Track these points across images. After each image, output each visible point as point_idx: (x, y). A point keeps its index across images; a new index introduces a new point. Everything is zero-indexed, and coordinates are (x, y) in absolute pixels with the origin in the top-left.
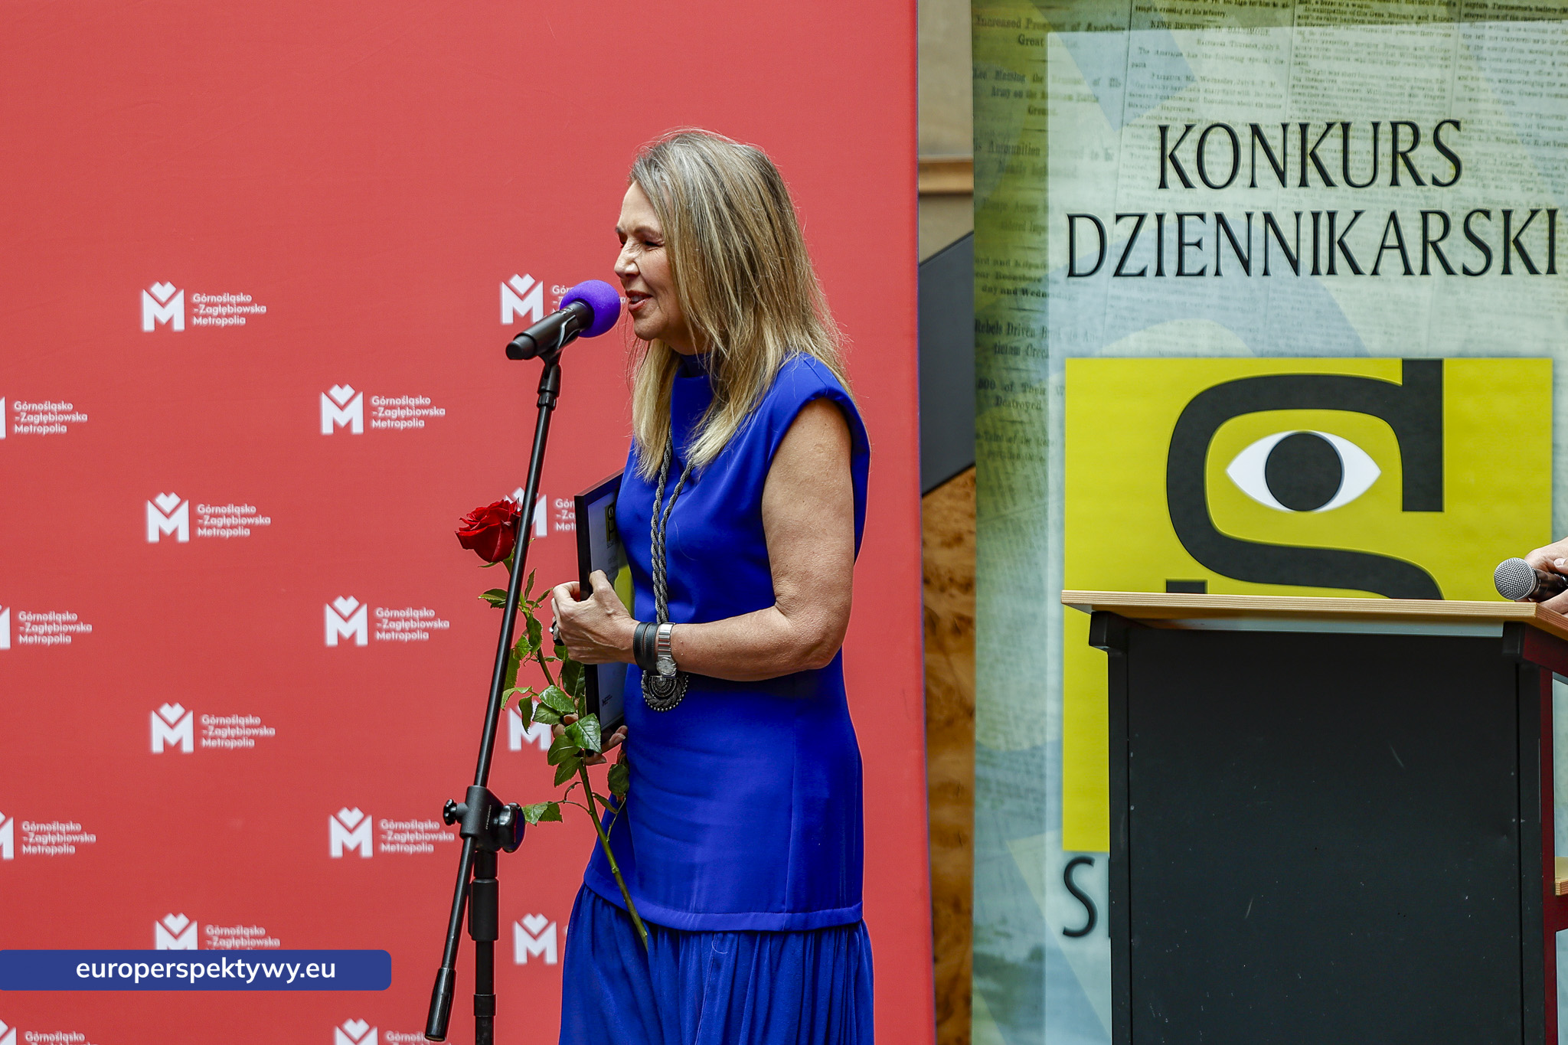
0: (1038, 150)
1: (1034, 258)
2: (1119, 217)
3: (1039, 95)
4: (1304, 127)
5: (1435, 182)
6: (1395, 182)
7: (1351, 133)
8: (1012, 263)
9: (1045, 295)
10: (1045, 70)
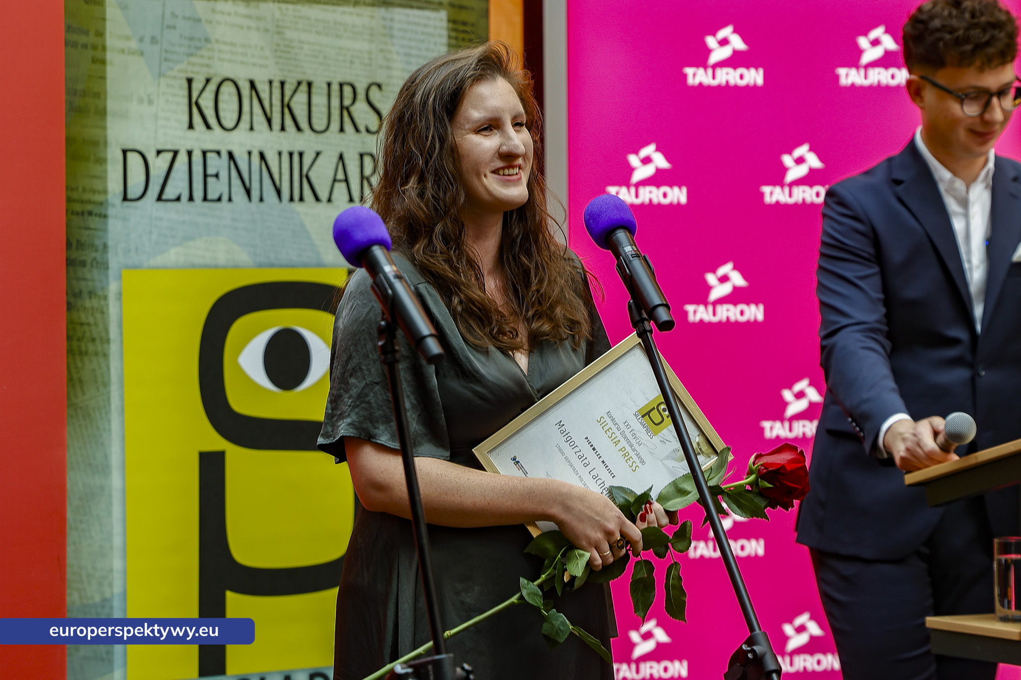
0: (99, 94)
1: (97, 185)
2: (159, 152)
3: (100, 48)
4: (282, 84)
5: (368, 131)
6: (342, 130)
7: (314, 90)
8: (80, 189)
9: (106, 216)
10: (104, 27)
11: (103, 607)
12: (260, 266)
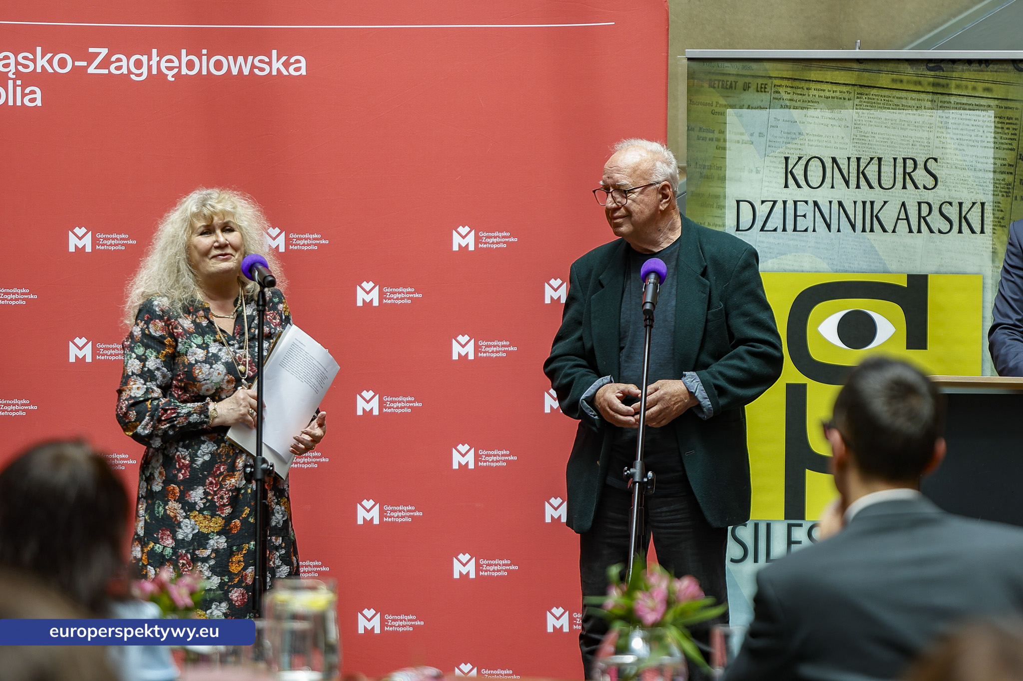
0: (721, 167)
1: (718, 221)
2: (763, 202)
3: (722, 140)
4: (858, 159)
5: (925, 188)
6: (904, 187)
7: (883, 163)
10: (725, 128)
12: (837, 271)
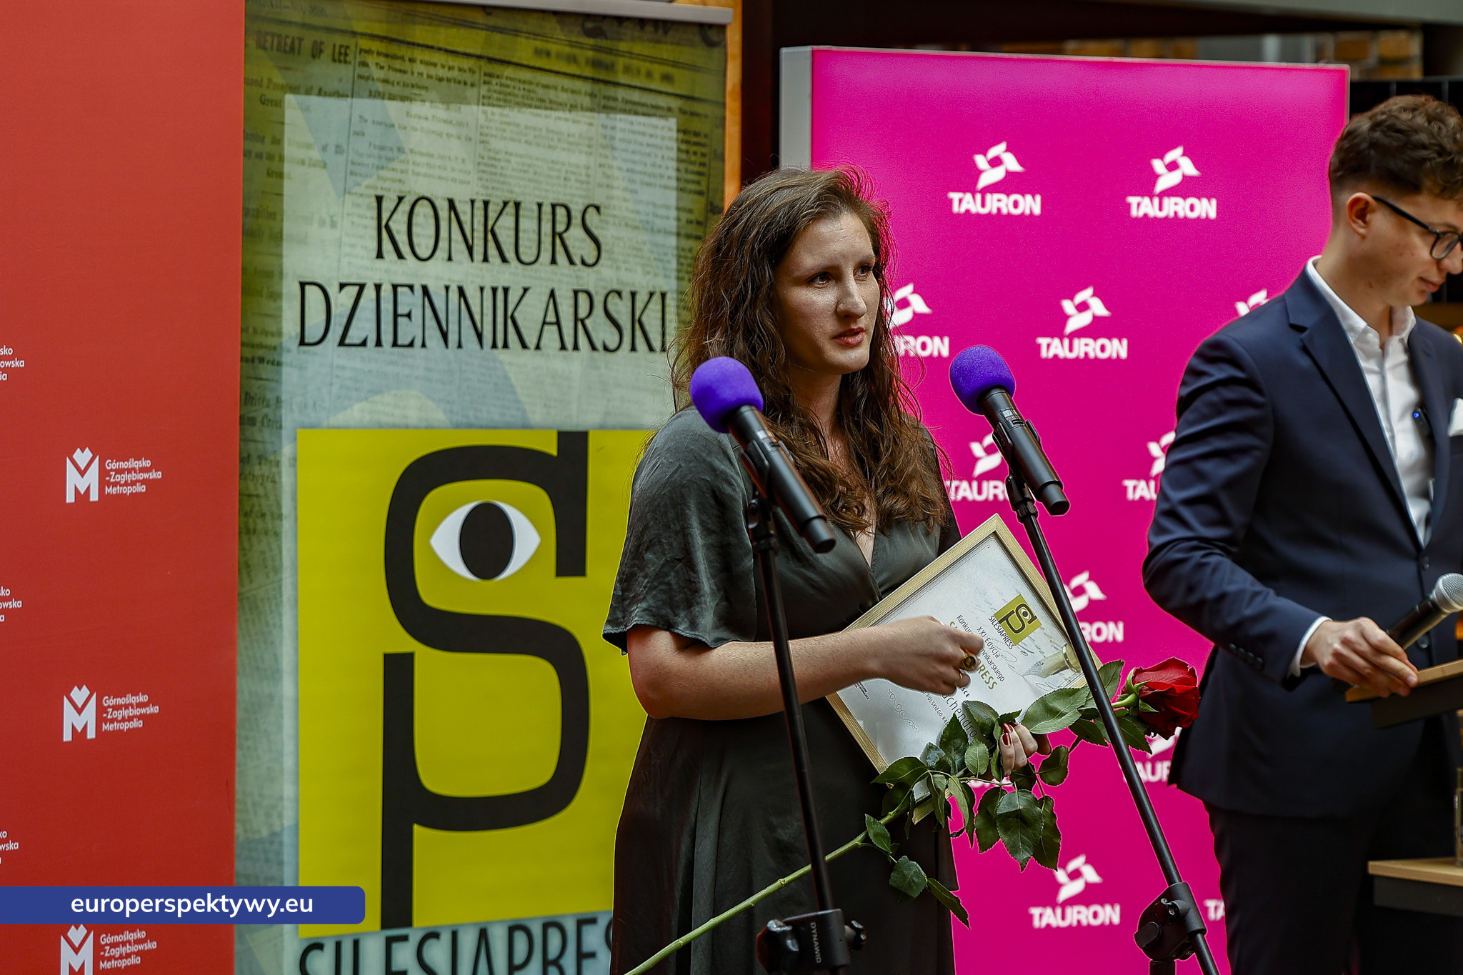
0: (275, 214)
1: (270, 325)
2: (342, 286)
3: (277, 158)
4: (486, 204)
5: (583, 263)
6: (554, 261)
7: (521, 212)
8: (251, 330)
9: (279, 364)
10: (282, 132)
11: (272, 843)
12: (457, 426)
